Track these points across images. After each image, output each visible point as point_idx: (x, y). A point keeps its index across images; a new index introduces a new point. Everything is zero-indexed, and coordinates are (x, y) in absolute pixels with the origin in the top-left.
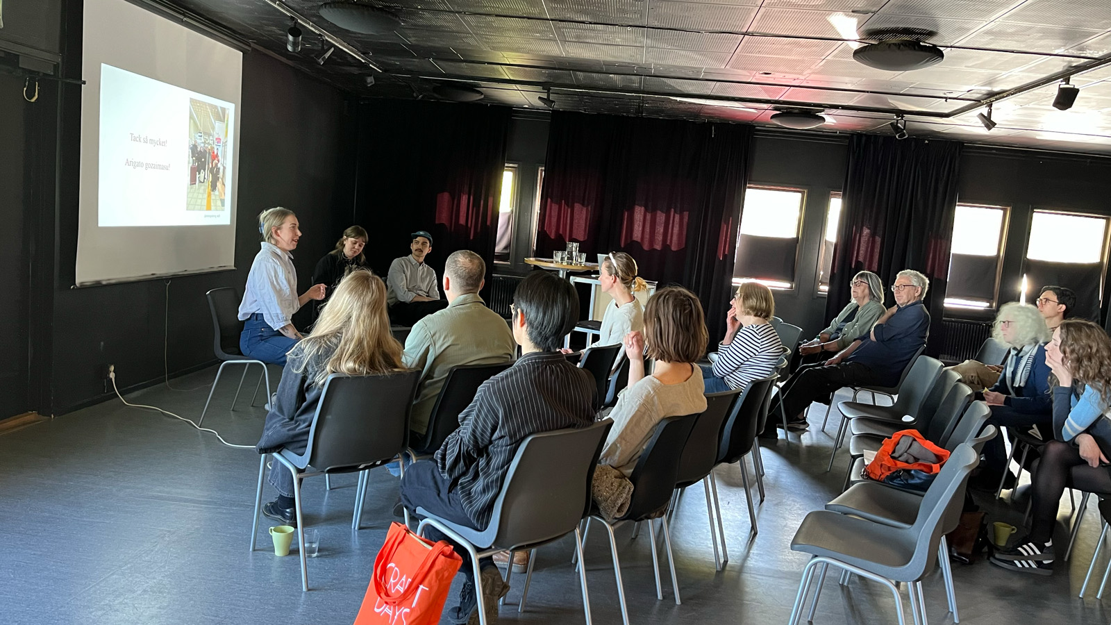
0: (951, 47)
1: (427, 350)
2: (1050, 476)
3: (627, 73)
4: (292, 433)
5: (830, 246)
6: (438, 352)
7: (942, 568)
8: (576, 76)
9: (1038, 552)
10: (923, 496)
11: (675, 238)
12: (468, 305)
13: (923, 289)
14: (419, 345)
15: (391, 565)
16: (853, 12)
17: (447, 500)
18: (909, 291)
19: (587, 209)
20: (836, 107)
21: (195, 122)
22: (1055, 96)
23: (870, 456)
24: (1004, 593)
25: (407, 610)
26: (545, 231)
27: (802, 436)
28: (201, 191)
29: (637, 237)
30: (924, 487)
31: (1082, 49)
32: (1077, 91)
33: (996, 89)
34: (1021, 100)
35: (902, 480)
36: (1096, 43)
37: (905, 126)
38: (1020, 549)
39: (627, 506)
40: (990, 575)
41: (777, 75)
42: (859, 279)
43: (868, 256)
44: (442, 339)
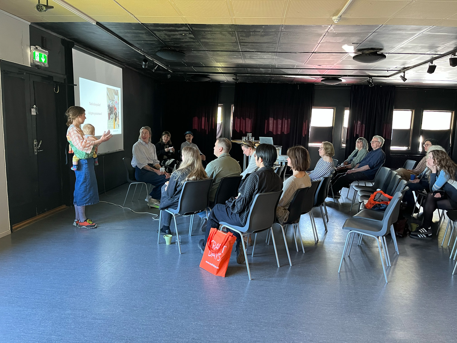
0: (389, 53)
1: (213, 173)
2: (430, 205)
3: (267, 67)
4: (172, 202)
5: (345, 129)
6: (217, 173)
7: (393, 239)
8: (247, 70)
9: (426, 231)
10: (384, 212)
11: (286, 129)
12: (225, 157)
13: (382, 143)
14: (210, 171)
15: (213, 241)
16: (352, 43)
17: (231, 218)
18: (377, 143)
19: (251, 120)
20: (346, 76)
21: (109, 97)
22: (428, 68)
23: (366, 202)
24: (414, 246)
25: (220, 254)
26: (235, 130)
27: (339, 200)
28: (112, 122)
29: (271, 130)
30: (384, 210)
31: (436, 52)
32: (436, 66)
33: (406, 66)
34: (415, 70)
35: (378, 208)
36: (441, 49)
37: (372, 82)
38: (419, 230)
39: (287, 219)
40: (409, 240)
41: (324, 66)
42: (359, 140)
43: (360, 132)
44: (218, 169)
